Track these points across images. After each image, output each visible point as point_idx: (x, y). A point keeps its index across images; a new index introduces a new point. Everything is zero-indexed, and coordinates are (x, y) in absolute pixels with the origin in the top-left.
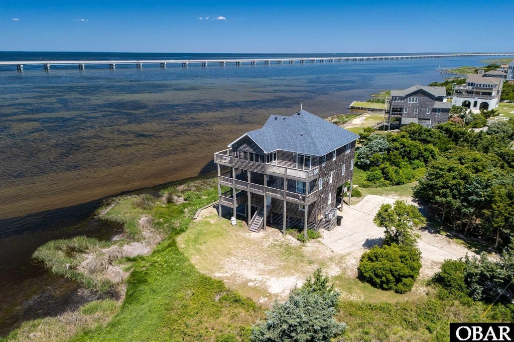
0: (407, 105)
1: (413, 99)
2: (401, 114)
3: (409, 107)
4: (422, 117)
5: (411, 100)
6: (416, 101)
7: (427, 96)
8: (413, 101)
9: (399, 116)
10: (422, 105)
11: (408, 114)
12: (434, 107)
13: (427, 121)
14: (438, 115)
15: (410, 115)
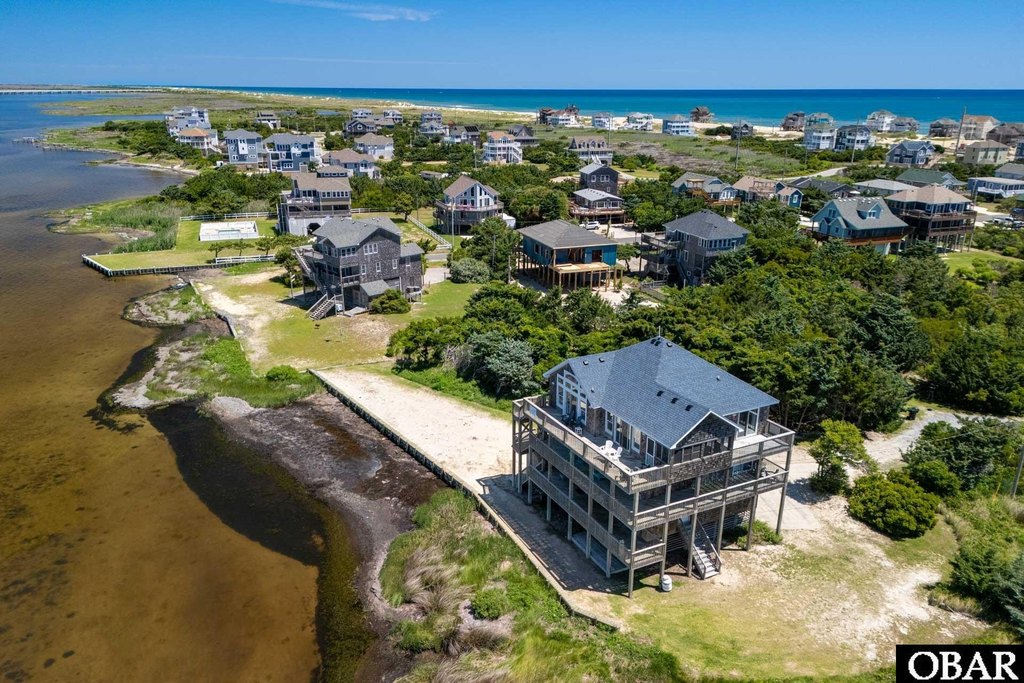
0: (363, 259)
1: (370, 247)
2: (358, 279)
3: (367, 263)
4: (388, 277)
5: (368, 249)
6: (375, 250)
7: (389, 238)
8: (371, 251)
9: (356, 282)
10: (385, 256)
11: (368, 275)
12: (402, 255)
13: (396, 282)
14: (409, 268)
15: (371, 278)
